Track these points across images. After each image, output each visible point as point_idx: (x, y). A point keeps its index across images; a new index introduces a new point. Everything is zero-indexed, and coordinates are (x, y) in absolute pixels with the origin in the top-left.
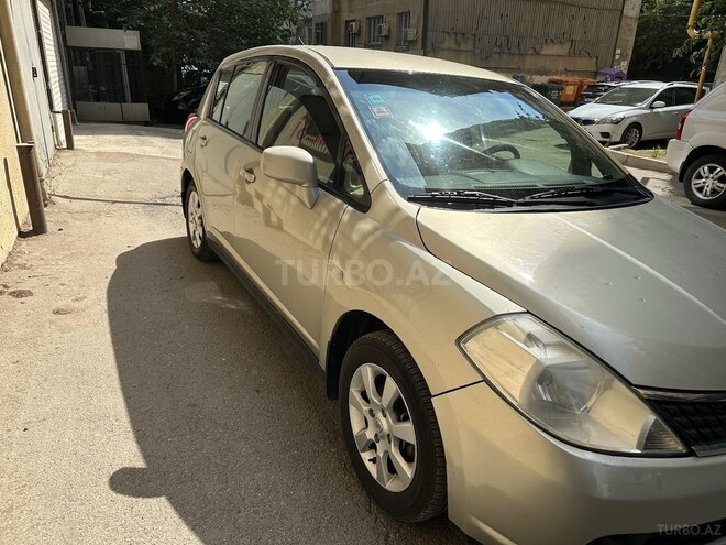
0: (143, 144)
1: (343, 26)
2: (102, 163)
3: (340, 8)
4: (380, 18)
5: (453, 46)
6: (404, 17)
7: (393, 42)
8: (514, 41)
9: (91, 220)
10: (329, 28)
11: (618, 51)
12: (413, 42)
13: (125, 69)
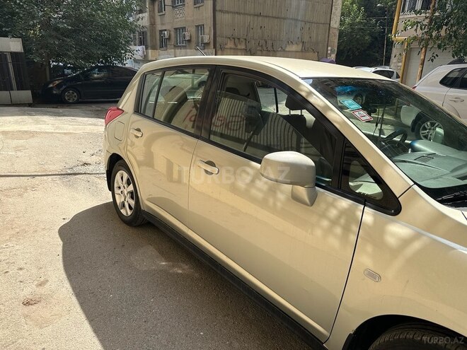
0: (37, 122)
1: (158, 34)
2: (9, 141)
3: (154, 22)
4: (184, 29)
5: (233, 46)
6: (200, 28)
7: (193, 44)
8: (270, 43)
9: (20, 195)
10: (148, 34)
11: (329, 48)
12: (208, 44)
13: (10, 66)
